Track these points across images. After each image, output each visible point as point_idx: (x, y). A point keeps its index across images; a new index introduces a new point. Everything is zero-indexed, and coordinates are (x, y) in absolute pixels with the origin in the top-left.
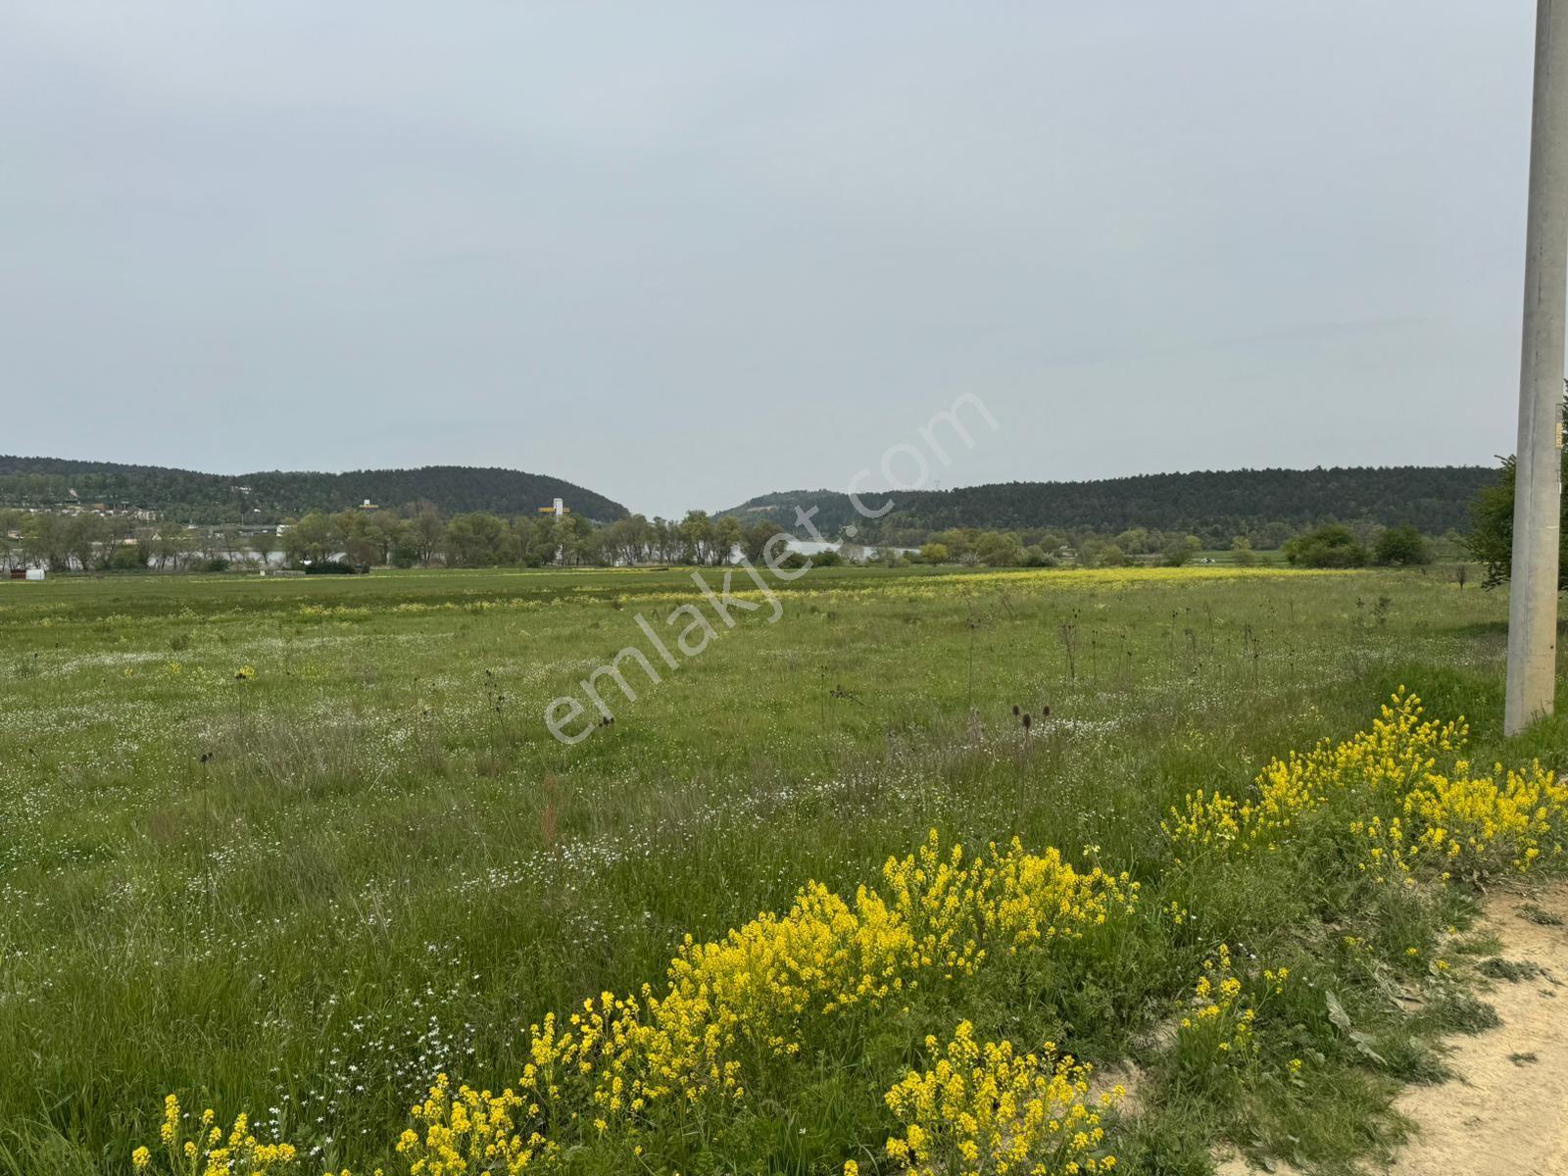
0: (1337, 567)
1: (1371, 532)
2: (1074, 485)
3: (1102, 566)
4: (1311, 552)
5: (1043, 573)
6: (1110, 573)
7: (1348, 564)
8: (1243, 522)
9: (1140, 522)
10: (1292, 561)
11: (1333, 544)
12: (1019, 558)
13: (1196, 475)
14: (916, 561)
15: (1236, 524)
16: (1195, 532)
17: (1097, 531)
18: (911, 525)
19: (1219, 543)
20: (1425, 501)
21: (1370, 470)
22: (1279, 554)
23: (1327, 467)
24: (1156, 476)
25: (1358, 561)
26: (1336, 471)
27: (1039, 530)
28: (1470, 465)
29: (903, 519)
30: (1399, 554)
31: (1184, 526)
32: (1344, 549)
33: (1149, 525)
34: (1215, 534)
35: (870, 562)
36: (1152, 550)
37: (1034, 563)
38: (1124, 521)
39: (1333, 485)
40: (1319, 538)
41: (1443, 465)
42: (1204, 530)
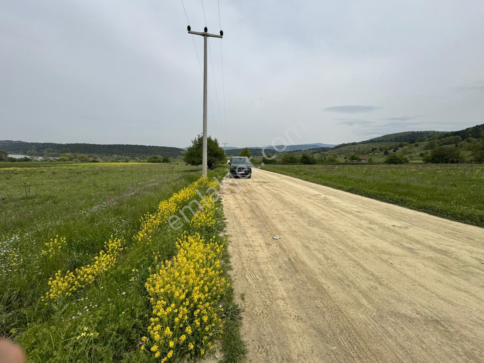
0: (156, 163)
1: (160, 157)
2: (100, 145)
3: (110, 162)
4: (152, 160)
5: (97, 164)
6: (112, 164)
7: (158, 162)
8: (137, 154)
9: (116, 153)
10: (148, 162)
11: (155, 159)
12: (90, 160)
13: (127, 145)
14: (58, 160)
15: (136, 155)
16: (128, 156)
17: (106, 155)
18: (54, 152)
19: (133, 158)
20: (167, 152)
21: (158, 147)
22: (146, 160)
23: (151, 145)
24: (118, 145)
25: (159, 162)
26: (153, 146)
27: (92, 154)
28: (173, 147)
29: (51, 150)
30: (166, 161)
31: (125, 155)
32: (157, 160)
33: (118, 154)
34: (132, 156)
35: (42, 161)
36: (119, 159)
37: (94, 161)
38: (112, 153)
39: (152, 149)
40: (153, 158)
41: (169, 147)
42: (129, 156)
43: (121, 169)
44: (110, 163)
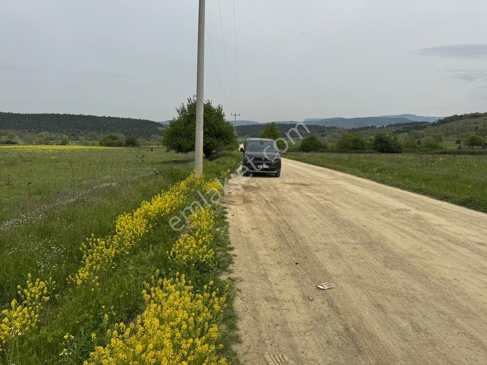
0: (115, 146)
1: (122, 137)
2: (19, 114)
3: (36, 144)
4: (107, 142)
5: (13, 147)
6: (39, 147)
7: (118, 146)
8: (82, 132)
9: (46, 129)
10: (101, 144)
11: (113, 140)
12: (2, 141)
13: (65, 115)
15: (79, 132)
16: (66, 134)
17: (30, 132)
19: (75, 138)
20: (134, 128)
21: (119, 118)
22: (97, 142)
23: (107, 116)
24: (51, 114)
25: (120, 145)
26: (109, 118)
27: (6, 130)
28: (145, 119)
30: (131, 143)
31: (62, 132)
32: (116, 141)
33: (50, 131)
34: (73, 135)
36: (51, 139)
37: (8, 143)
38: (40, 129)
39: (109, 122)
40: (109, 138)
41: (138, 119)
42: (69, 133)
43: (54, 157)
44: (35, 146)
